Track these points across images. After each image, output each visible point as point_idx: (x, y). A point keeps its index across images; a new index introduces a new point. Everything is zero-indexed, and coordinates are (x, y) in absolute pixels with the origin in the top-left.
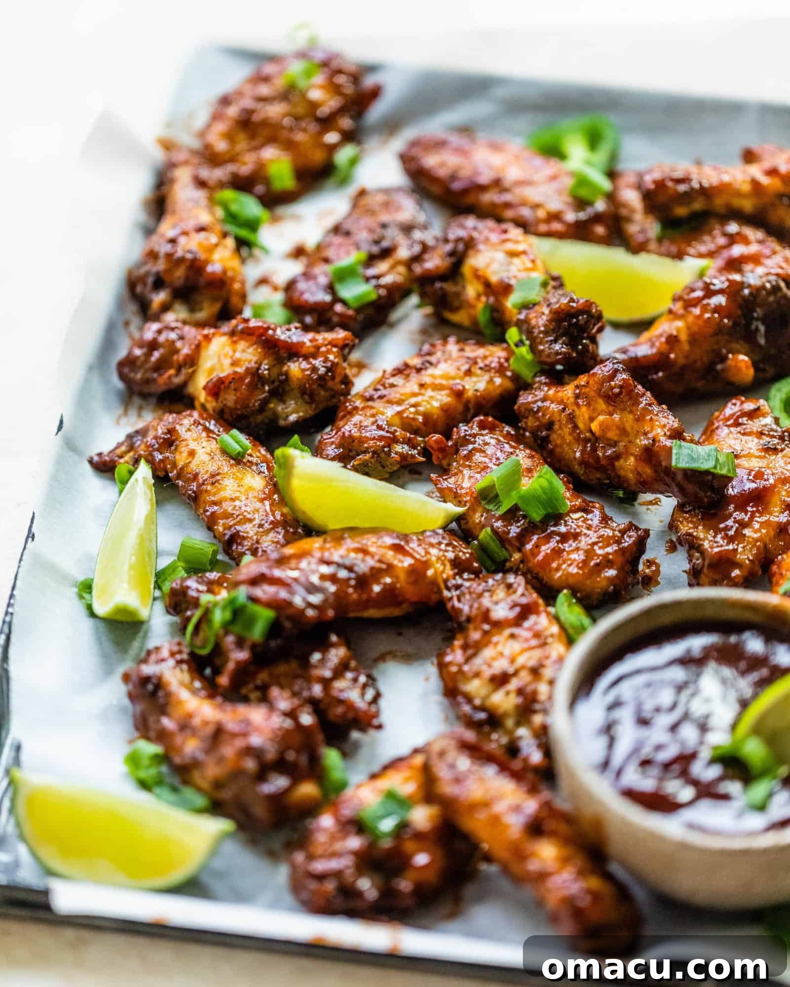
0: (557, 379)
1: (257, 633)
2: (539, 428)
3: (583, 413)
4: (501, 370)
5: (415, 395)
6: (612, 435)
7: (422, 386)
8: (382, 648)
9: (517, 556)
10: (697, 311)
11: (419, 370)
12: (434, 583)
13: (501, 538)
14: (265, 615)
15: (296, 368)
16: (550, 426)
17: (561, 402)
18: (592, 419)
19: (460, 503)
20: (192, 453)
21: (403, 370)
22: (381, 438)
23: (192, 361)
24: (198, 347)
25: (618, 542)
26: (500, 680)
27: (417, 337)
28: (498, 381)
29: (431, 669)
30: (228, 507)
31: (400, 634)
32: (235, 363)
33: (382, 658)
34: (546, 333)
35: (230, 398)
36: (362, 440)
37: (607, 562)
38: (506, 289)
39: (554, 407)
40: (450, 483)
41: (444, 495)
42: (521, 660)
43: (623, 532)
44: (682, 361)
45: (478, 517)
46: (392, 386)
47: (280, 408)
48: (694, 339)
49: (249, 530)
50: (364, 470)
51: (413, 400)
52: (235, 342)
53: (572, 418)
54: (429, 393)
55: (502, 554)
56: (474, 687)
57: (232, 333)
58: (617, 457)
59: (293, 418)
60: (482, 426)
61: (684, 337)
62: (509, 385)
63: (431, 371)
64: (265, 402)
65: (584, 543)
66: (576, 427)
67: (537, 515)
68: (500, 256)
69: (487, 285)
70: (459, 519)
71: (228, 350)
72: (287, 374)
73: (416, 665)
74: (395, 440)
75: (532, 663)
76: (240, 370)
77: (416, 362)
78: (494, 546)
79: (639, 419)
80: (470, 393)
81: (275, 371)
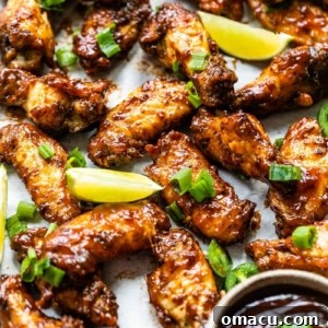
0: (212, 112)
1: (56, 281)
2: (203, 140)
3: (225, 137)
4: (183, 101)
5: (139, 117)
6: (239, 152)
7: (143, 112)
8: (120, 270)
9: (189, 218)
10: (285, 72)
11: (142, 101)
13: (181, 208)
14: (59, 273)
15: (78, 105)
16: (208, 140)
17: (214, 128)
18: (230, 141)
19: (161, 184)
20: (25, 156)
21: (133, 100)
22: (121, 147)
23: (25, 96)
24: (28, 88)
25: (240, 213)
26: (178, 302)
27: (141, 67)
28: (182, 108)
29: (143, 281)
31: (129, 259)
32: (46, 101)
33: (120, 276)
34: (207, 90)
36: (112, 148)
37: (234, 226)
38: (187, 56)
39: (210, 132)
40: (157, 171)
42: (190, 290)
43: (243, 207)
44: (276, 97)
45: (169, 194)
46: (129, 110)
47: (70, 124)
48: (283, 86)
50: (113, 166)
51: (138, 121)
52: (47, 89)
53: (219, 138)
54: (148, 117)
55: (181, 216)
56: (165, 303)
57: (46, 82)
58: (242, 161)
59: (77, 129)
60: (173, 138)
61: (277, 85)
62: (187, 109)
63: (148, 102)
64: (62, 123)
65: (224, 214)
66: (221, 142)
67: (200, 197)
68: (184, 37)
69: (178, 53)
70: (160, 193)
71: (43, 92)
72: (73, 108)
73: (137, 278)
74: (128, 146)
75: (195, 293)
76: (49, 105)
77: (141, 95)
78: (177, 211)
79: (254, 147)
80: (168, 116)
81: (67, 106)
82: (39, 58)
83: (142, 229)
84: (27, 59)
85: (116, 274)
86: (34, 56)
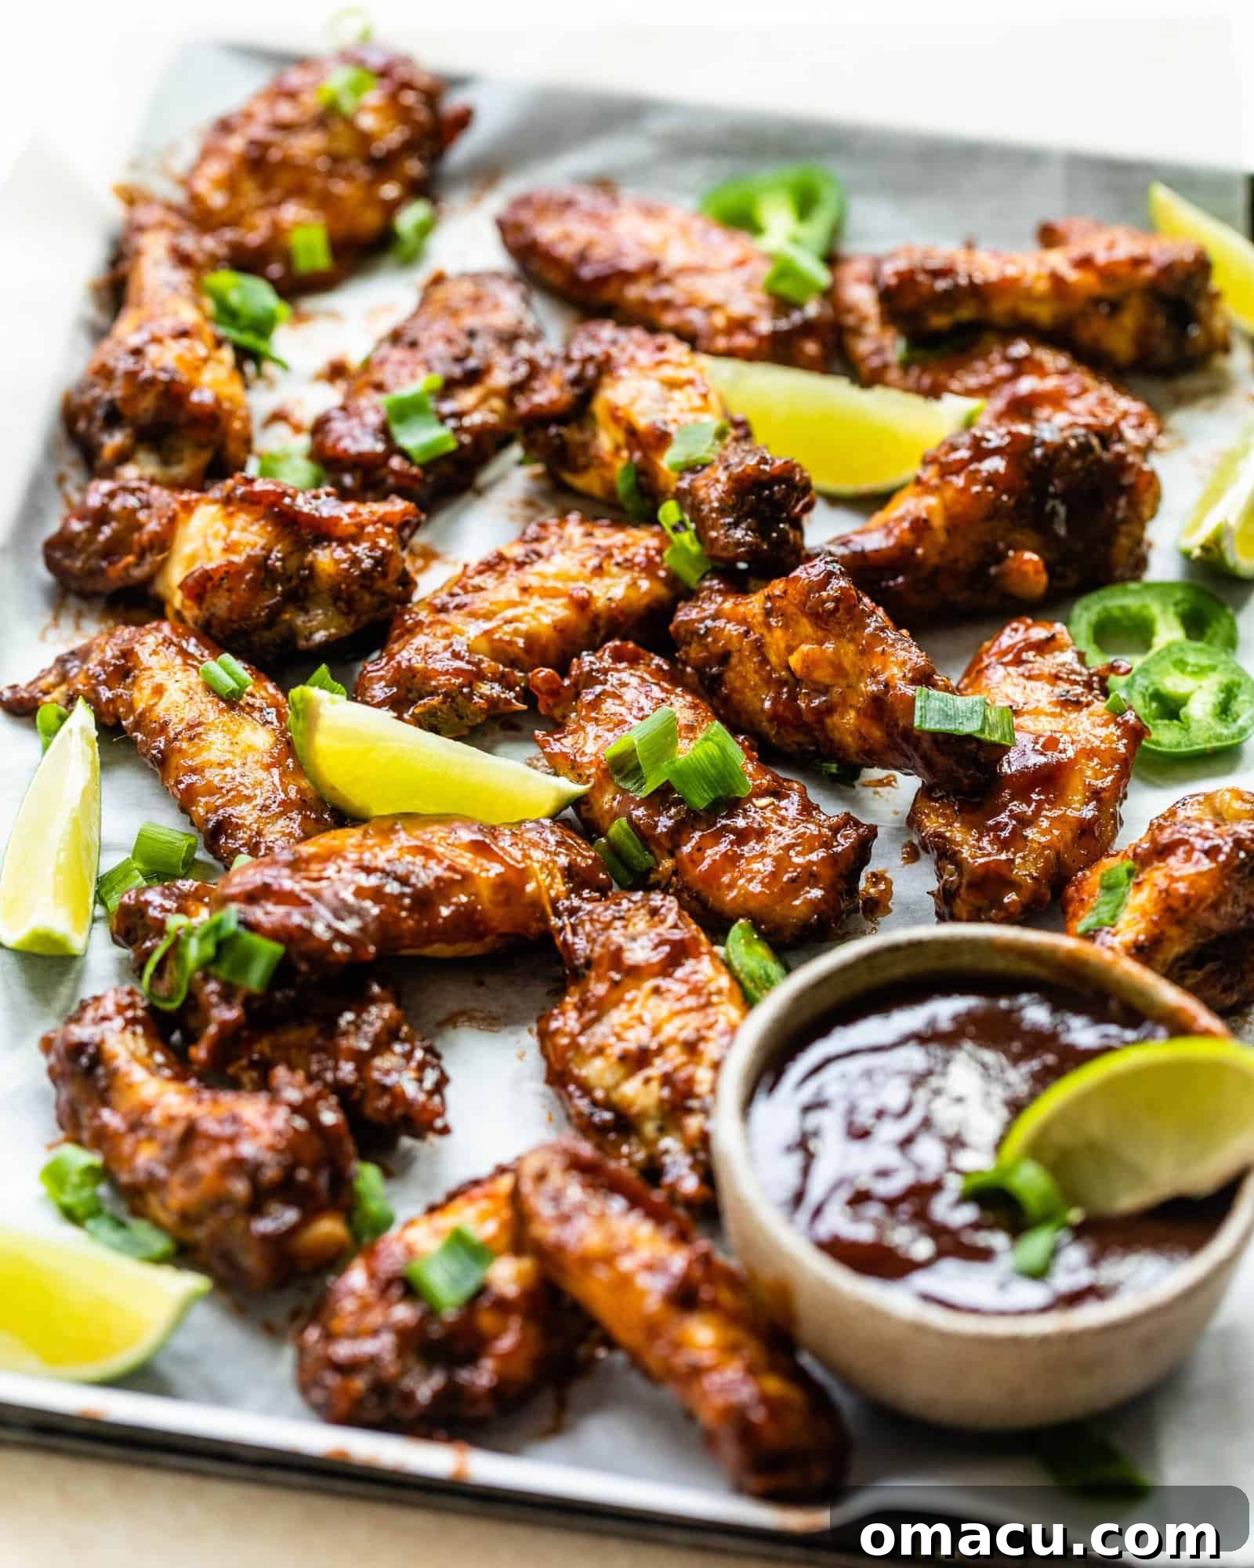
0: (738, 584)
1: (255, 979)
2: (707, 663)
3: (777, 639)
4: (650, 568)
5: (513, 604)
6: (822, 675)
7: (525, 590)
8: (453, 1006)
9: (667, 864)
10: (959, 481)
11: (520, 565)
12: (535, 904)
13: (643, 835)
14: (268, 950)
15: (327, 559)
16: (724, 658)
17: (743, 621)
18: (791, 650)
19: (580, 778)
20: (159, 690)
21: (495, 565)
22: (458, 672)
23: (163, 543)
24: (173, 520)
25: (827, 845)
26: (637, 1060)
27: (520, 511)
28: (645, 584)
29: (527, 1040)
30: (213, 776)
31: (481, 984)
32: (229, 549)
33: (452, 1021)
34: (722, 511)
35: (221, 604)
36: (428, 675)
37: (809, 877)
38: (662, 439)
39: (732, 629)
40: (564, 745)
41: (557, 765)
42: (669, 1030)
43: (835, 830)
44: (934, 560)
45: (608, 801)
46: (479, 589)
47: (300, 620)
48: (954, 525)
49: (246, 814)
50: (430, 723)
51: (510, 613)
52: (231, 515)
53: (759, 647)
54: (536, 601)
55: (644, 859)
56: (596, 1071)
57: (227, 501)
58: (829, 709)
59: (320, 636)
60: (618, 656)
61: (938, 521)
62: (661, 591)
63: (540, 566)
64: (275, 612)
65: (773, 845)
66: (765, 661)
67: (700, 800)
68: (652, 387)
69: (631, 432)
70: (579, 803)
71: (220, 527)
72: (311, 567)
73: (505, 1031)
74: (480, 676)
75: (688, 1034)
76: (238, 559)
77: (517, 552)
78: (632, 847)
79: (865, 652)
80: (600, 603)
81: (293, 563)
82: (205, 457)
83: (524, 875)
84: (166, 462)
85: (441, 1015)
86: (187, 454)
